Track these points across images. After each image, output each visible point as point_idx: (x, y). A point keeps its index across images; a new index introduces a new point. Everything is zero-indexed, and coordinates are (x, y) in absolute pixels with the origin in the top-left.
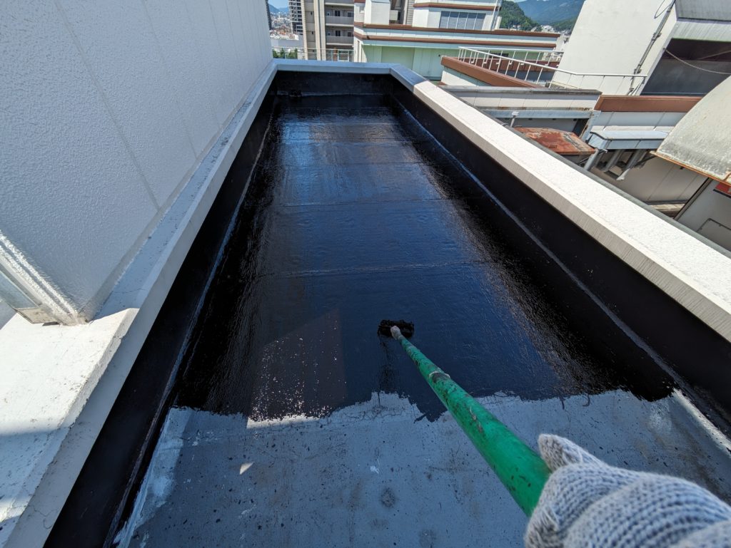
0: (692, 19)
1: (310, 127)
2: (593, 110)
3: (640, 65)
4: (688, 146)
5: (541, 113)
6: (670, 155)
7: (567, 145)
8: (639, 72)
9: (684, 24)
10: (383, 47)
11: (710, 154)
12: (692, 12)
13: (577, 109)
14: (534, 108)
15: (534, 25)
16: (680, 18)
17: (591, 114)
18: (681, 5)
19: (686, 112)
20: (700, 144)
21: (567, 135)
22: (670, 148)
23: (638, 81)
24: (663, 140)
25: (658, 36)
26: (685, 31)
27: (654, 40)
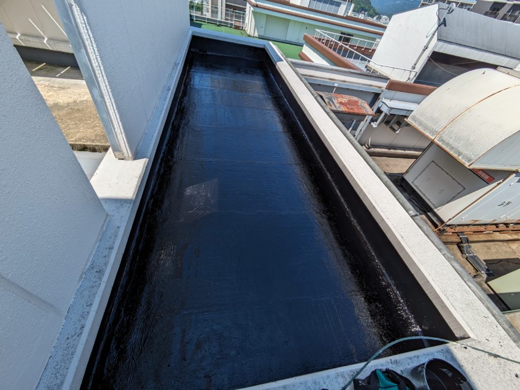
0: (445, 41)
1: (211, 78)
2: (384, 89)
3: (415, 64)
4: (422, 119)
5: (354, 86)
6: (413, 122)
7: (361, 108)
8: (414, 69)
9: (441, 43)
10: (267, 15)
11: (430, 124)
12: (446, 36)
13: (375, 86)
14: (350, 82)
15: (376, 14)
16: (439, 40)
17: (382, 91)
18: (441, 31)
19: (428, 95)
20: (427, 118)
21: (362, 103)
22: (414, 118)
23: (413, 74)
24: (412, 111)
25: (427, 48)
26: (441, 47)
27: (424, 50)
